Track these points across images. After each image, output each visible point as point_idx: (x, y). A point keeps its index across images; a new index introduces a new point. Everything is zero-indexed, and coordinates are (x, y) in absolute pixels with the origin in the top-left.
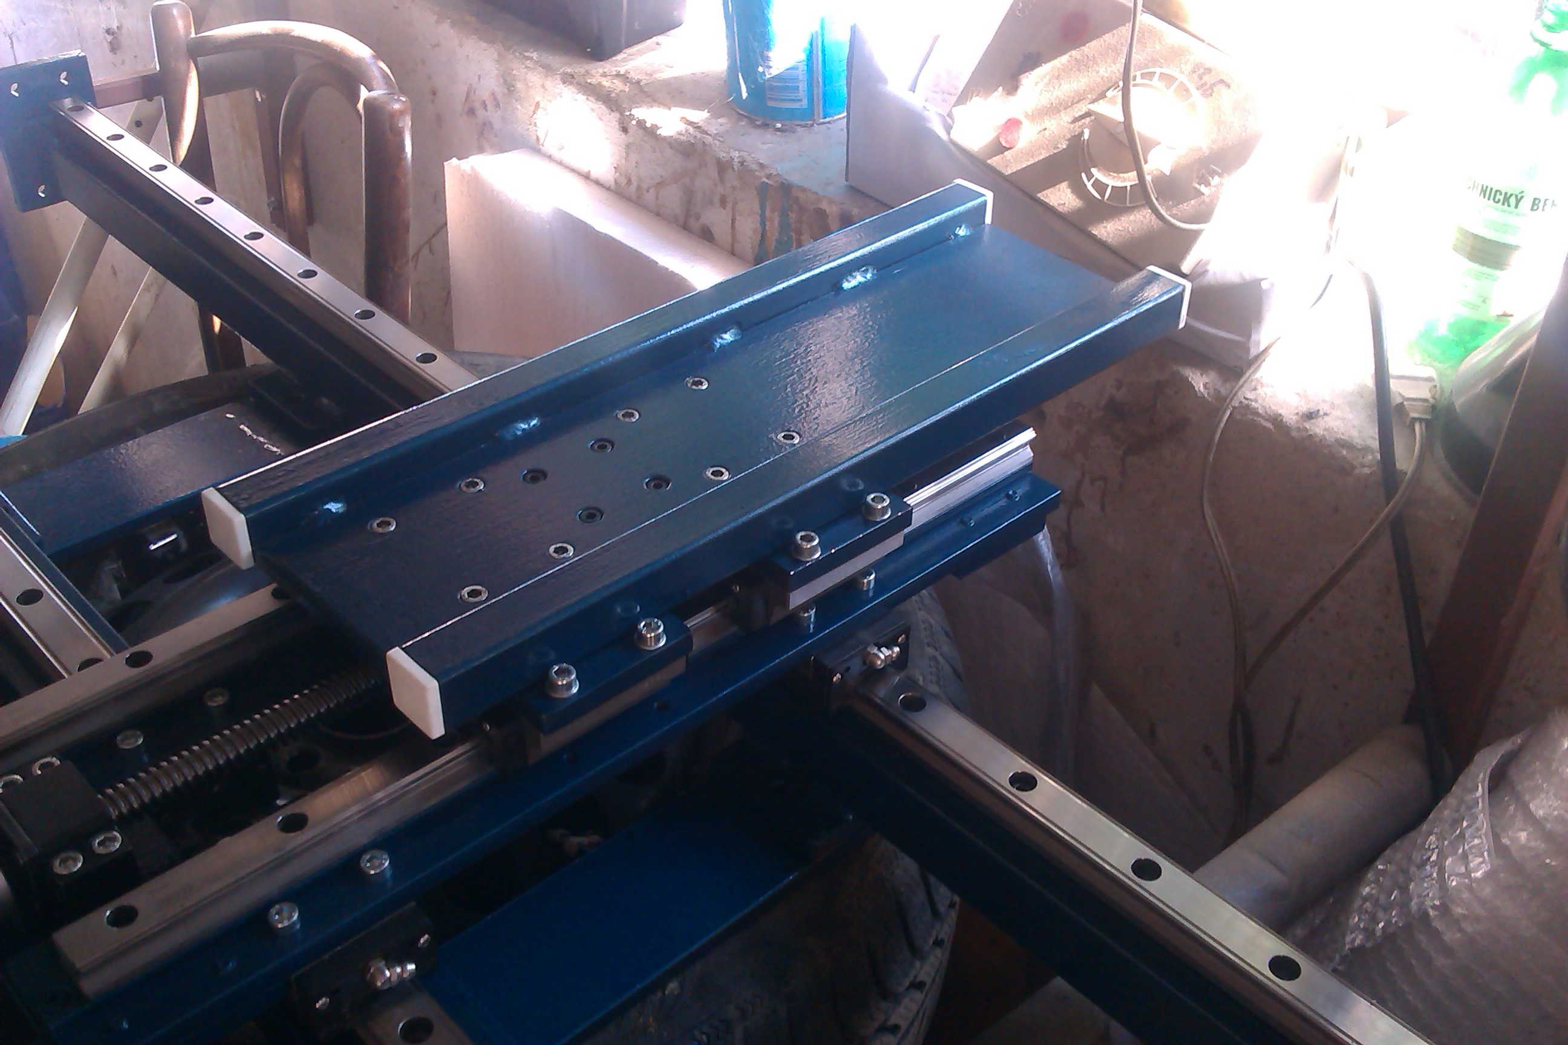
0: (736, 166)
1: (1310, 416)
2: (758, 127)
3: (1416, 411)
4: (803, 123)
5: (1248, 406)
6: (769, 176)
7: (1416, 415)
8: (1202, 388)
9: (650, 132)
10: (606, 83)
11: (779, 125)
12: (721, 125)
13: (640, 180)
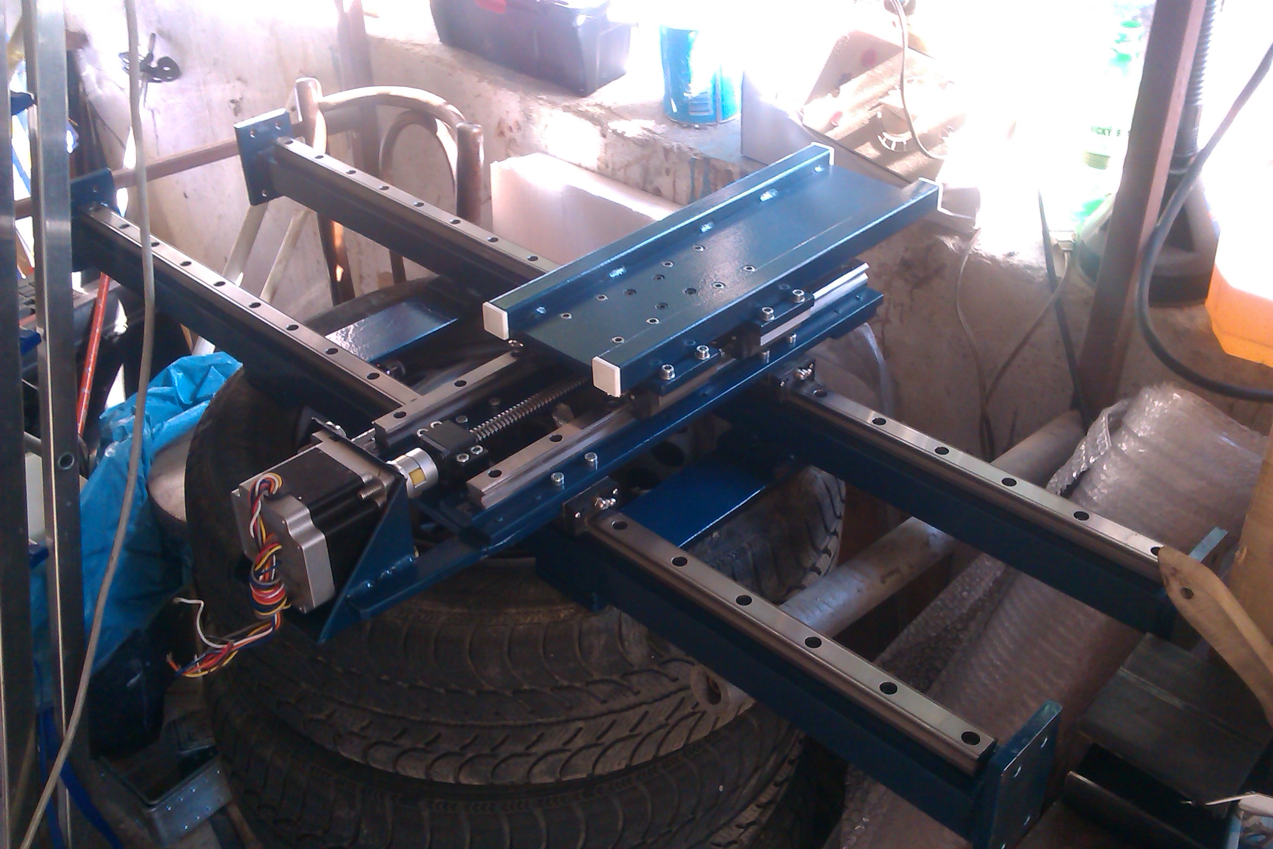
0: (676, 150)
1: (1010, 255)
2: (685, 128)
3: (1065, 247)
4: (711, 124)
5: (977, 253)
6: (695, 155)
7: (1065, 249)
8: (952, 247)
9: (621, 136)
10: (590, 109)
11: (697, 126)
12: (663, 128)
13: (614, 163)
